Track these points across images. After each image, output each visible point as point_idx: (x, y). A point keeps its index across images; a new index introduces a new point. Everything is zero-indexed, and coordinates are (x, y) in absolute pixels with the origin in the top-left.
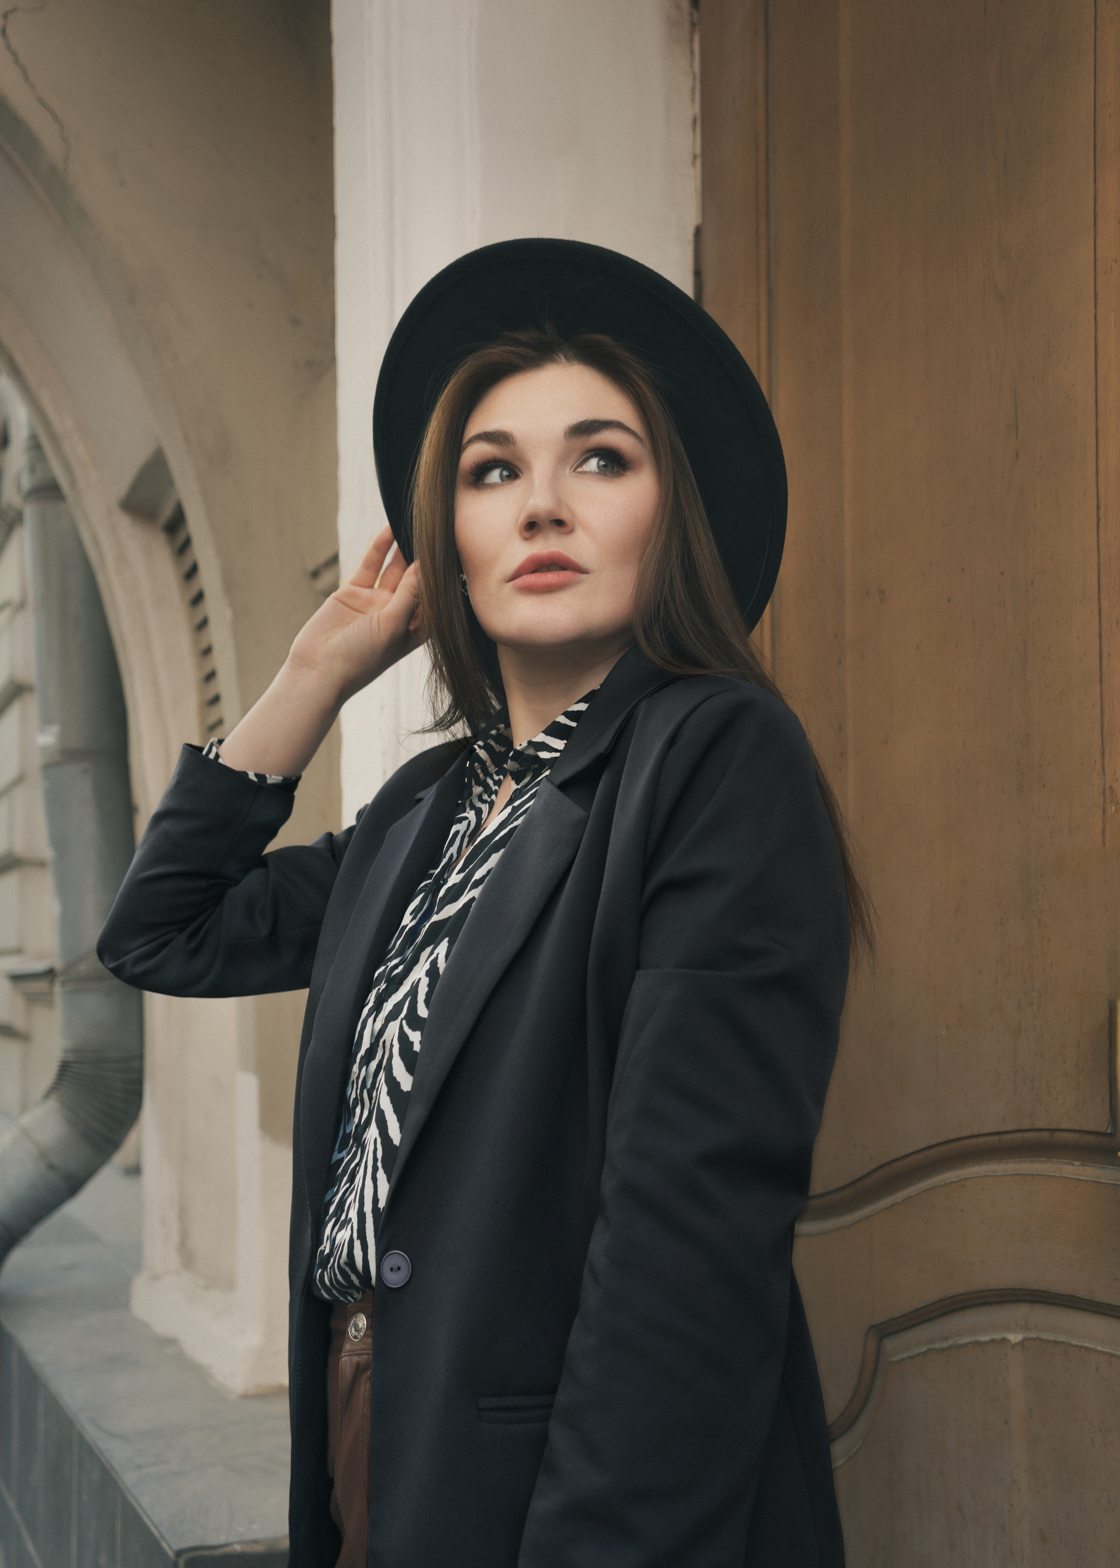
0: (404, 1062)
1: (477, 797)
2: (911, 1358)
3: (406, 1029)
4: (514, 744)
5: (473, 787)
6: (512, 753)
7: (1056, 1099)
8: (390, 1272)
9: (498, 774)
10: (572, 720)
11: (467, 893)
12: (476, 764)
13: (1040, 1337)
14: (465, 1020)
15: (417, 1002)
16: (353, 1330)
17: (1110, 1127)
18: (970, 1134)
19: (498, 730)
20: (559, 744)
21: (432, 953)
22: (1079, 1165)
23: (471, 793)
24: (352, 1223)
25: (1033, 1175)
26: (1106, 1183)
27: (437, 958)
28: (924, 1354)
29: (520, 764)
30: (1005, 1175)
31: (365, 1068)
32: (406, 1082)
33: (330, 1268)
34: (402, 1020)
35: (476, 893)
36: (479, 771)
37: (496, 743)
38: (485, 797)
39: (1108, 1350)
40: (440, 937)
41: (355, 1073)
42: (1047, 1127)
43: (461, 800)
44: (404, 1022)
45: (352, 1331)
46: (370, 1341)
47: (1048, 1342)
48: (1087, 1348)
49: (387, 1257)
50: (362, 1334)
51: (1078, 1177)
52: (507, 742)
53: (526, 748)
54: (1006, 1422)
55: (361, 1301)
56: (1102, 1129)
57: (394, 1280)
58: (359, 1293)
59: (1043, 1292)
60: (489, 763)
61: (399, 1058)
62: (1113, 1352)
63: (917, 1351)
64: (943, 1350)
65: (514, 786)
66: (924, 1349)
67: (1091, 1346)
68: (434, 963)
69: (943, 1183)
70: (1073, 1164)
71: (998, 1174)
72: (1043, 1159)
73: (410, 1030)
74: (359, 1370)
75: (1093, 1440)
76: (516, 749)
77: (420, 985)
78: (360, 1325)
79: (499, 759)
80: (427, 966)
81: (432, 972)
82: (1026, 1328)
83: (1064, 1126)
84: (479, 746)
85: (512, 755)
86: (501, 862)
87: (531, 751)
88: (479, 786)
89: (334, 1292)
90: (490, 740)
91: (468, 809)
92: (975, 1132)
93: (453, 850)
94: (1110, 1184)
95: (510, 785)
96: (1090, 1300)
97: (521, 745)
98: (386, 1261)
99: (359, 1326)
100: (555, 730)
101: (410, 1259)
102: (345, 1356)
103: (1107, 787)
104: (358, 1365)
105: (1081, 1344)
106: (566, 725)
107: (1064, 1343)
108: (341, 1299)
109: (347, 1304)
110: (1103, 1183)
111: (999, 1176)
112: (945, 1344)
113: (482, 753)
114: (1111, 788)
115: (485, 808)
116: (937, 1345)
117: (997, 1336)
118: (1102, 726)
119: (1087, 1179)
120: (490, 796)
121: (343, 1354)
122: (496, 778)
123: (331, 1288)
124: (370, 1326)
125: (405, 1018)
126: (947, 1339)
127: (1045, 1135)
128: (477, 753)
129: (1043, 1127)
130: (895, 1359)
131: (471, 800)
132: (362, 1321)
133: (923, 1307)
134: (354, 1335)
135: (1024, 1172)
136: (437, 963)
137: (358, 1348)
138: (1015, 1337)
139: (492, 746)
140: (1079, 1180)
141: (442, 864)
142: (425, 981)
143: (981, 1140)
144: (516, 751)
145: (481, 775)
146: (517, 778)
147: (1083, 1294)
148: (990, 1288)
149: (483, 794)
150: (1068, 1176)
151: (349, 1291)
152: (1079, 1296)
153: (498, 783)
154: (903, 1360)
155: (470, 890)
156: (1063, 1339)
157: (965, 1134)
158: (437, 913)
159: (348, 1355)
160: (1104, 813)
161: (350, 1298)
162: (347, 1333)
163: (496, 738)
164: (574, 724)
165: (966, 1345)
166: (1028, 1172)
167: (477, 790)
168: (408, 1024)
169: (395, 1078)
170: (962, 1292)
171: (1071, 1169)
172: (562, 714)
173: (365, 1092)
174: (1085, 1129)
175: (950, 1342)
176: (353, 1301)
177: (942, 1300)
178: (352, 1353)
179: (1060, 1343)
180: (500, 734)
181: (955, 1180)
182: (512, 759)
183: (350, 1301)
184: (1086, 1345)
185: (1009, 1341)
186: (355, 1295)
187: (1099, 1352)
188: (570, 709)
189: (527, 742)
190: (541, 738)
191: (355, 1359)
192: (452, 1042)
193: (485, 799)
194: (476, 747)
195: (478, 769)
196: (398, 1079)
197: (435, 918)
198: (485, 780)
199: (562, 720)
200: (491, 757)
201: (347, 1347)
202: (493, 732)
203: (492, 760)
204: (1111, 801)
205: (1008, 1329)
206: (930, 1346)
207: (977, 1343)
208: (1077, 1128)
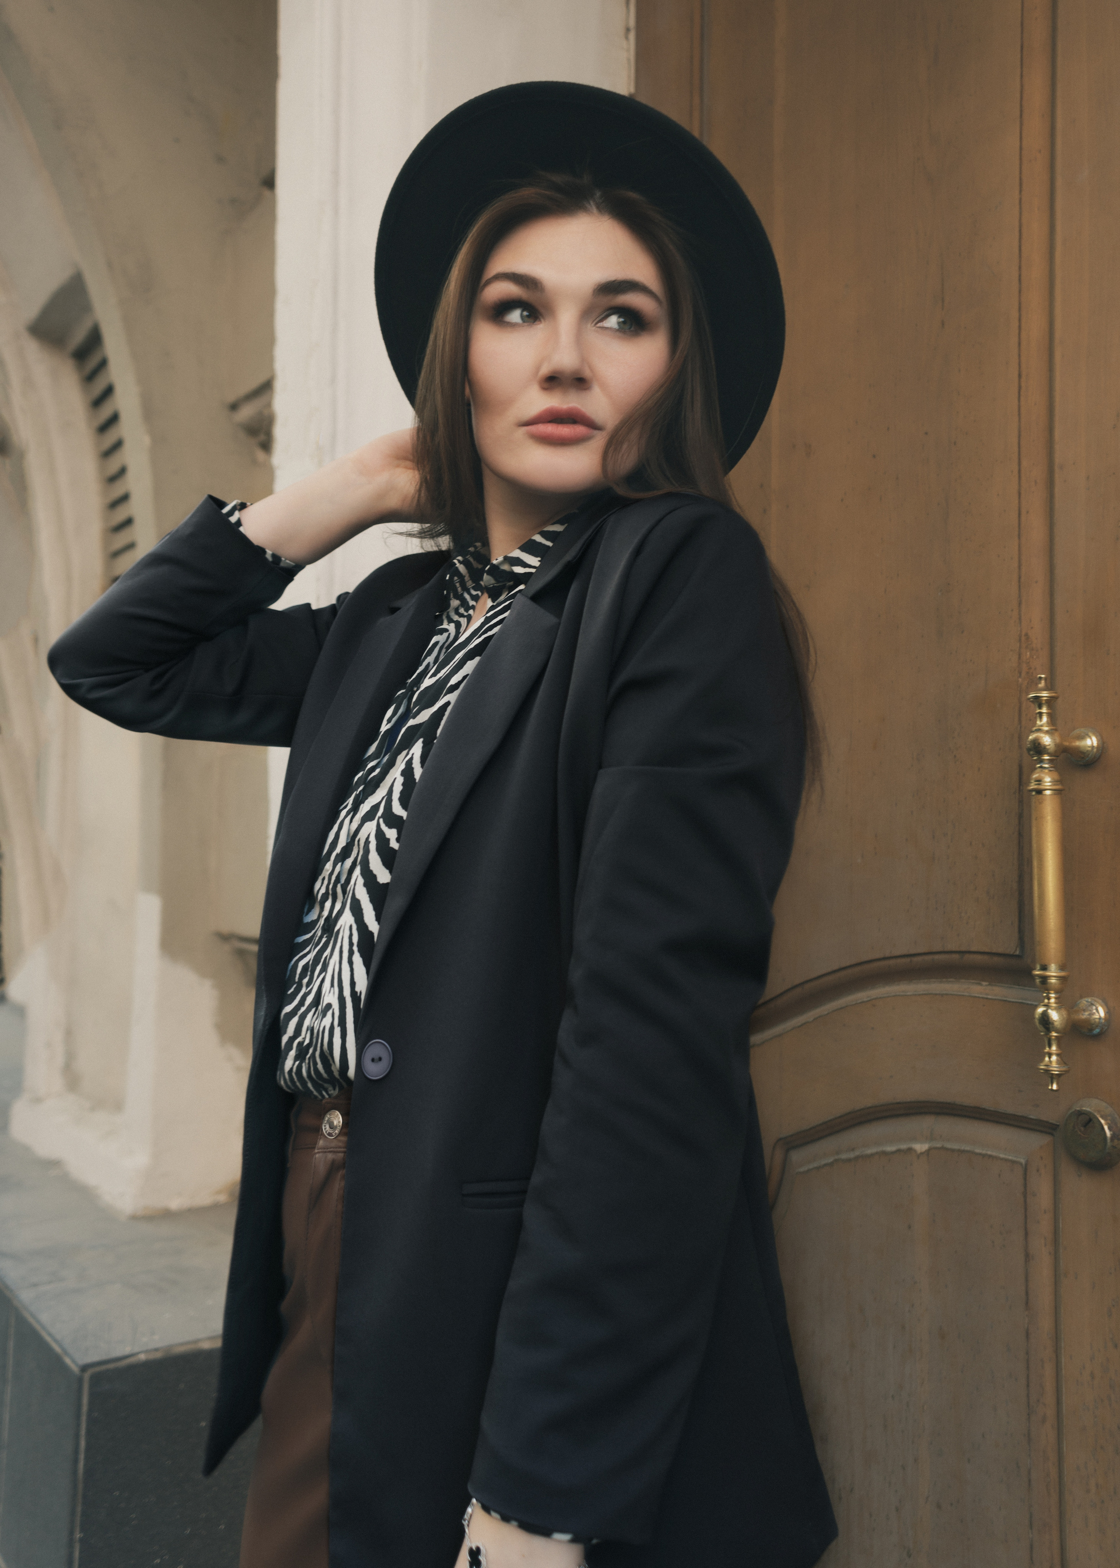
0: (381, 857)
1: (454, 610)
2: (818, 1168)
3: (383, 827)
4: (492, 559)
5: (451, 600)
6: (488, 567)
7: (967, 923)
8: (371, 1062)
9: (475, 589)
10: (547, 539)
11: (442, 698)
12: (456, 578)
13: (945, 1146)
14: (444, 818)
15: (392, 800)
16: (328, 1127)
17: (1018, 949)
18: (882, 956)
19: (476, 547)
20: (534, 561)
21: (408, 754)
22: (986, 985)
23: (448, 606)
24: (333, 1010)
25: (942, 995)
26: (1013, 1002)
27: (412, 758)
28: (831, 1164)
29: (495, 579)
30: (916, 995)
31: (340, 864)
32: (383, 876)
33: (309, 1058)
34: (379, 818)
35: (452, 697)
36: (458, 585)
37: (474, 559)
38: (462, 611)
39: (1010, 1158)
40: (415, 739)
41: (328, 871)
42: (957, 949)
43: (439, 612)
44: (381, 820)
45: (326, 1128)
46: (343, 1139)
47: (953, 1151)
48: (990, 1156)
49: (366, 1050)
50: (337, 1132)
51: (985, 996)
52: (485, 559)
53: (502, 563)
54: (910, 1227)
55: (336, 1097)
56: (1010, 951)
57: (375, 1071)
58: (334, 1089)
59: (949, 1104)
60: (467, 578)
61: (376, 854)
62: (1015, 1159)
63: (823, 1162)
64: (849, 1160)
65: (490, 603)
66: (831, 1160)
67: (994, 1154)
68: (409, 763)
69: (854, 1003)
70: (981, 985)
71: (909, 993)
72: (951, 980)
73: (387, 828)
74: (333, 1168)
75: (993, 1242)
76: (492, 563)
77: (395, 784)
78: (335, 1123)
79: (476, 576)
80: (403, 766)
81: (408, 772)
82: (931, 1138)
83: (973, 949)
84: (459, 561)
85: (488, 569)
86: (478, 669)
87: (506, 567)
88: (457, 599)
89: (310, 1085)
90: (469, 556)
91: (445, 622)
92: (887, 955)
93: (430, 659)
94: (1016, 1002)
95: (485, 602)
96: (994, 1111)
97: (497, 560)
98: (368, 1050)
99: (333, 1123)
100: (530, 547)
101: (392, 1049)
102: (319, 1153)
103: (1023, 633)
104: (333, 1162)
105: (984, 1152)
106: (540, 543)
107: (968, 1151)
108: (315, 1093)
109: (321, 1100)
110: (1010, 1002)
111: (908, 996)
112: (852, 1155)
113: (462, 568)
114: (1026, 635)
115: (463, 621)
116: (844, 1156)
117: (904, 1146)
118: (1020, 578)
119: (994, 998)
120: (467, 611)
121: (316, 1151)
122: (474, 593)
123: (307, 1080)
124: (345, 1124)
125: (382, 816)
126: (853, 1150)
127: (956, 957)
128: (457, 568)
129: (954, 949)
130: (802, 1170)
131: (448, 612)
132: (337, 1119)
133: (830, 1121)
134: (329, 1133)
135: (934, 992)
136: (412, 764)
137: (333, 1145)
138: (920, 1147)
139: (469, 561)
140: (987, 998)
141: (418, 671)
142: (400, 780)
143: (892, 962)
144: (493, 566)
145: (459, 589)
146: (494, 594)
147: (987, 1103)
148: (898, 1101)
149: (460, 607)
150: (977, 995)
151: (326, 1085)
152: (983, 1107)
153: (476, 598)
154: (809, 1171)
155: (445, 695)
156: (964, 1147)
157: (877, 956)
158: (414, 718)
159: (322, 1152)
160: (1019, 658)
161: (324, 1093)
162: (321, 1130)
163: (472, 554)
164: (549, 544)
165: (872, 1155)
166: (938, 992)
167: (455, 603)
168: (385, 822)
169: (371, 871)
170: (870, 1105)
171: (979, 989)
172: (538, 534)
173: (339, 886)
174: (994, 951)
175: (857, 1153)
176: (327, 1096)
177: (849, 1113)
178: (325, 1150)
179: (963, 1151)
180: (477, 551)
181: (865, 1000)
182: (489, 573)
183: (323, 1096)
184: (989, 1153)
185: (915, 1151)
186: (331, 1091)
187: (1002, 1159)
188: (546, 529)
189: (503, 557)
190: (517, 553)
191: (330, 1156)
192: (432, 838)
193: (461, 612)
194: (455, 561)
195: (457, 583)
196: (375, 872)
197: (411, 722)
198: (462, 594)
199: (538, 538)
200: (469, 572)
201: (321, 1143)
202: (472, 549)
203: (470, 576)
204: (1027, 647)
205: (914, 1139)
206: (836, 1157)
207: (884, 1153)
208: (987, 950)
